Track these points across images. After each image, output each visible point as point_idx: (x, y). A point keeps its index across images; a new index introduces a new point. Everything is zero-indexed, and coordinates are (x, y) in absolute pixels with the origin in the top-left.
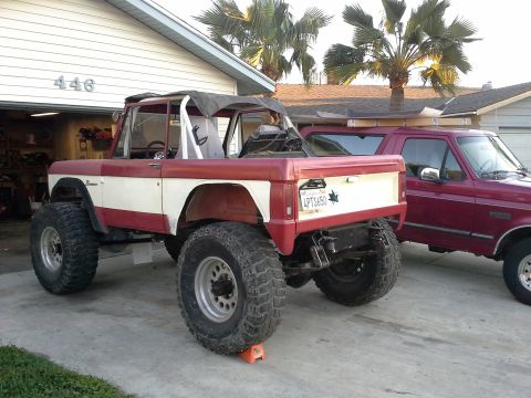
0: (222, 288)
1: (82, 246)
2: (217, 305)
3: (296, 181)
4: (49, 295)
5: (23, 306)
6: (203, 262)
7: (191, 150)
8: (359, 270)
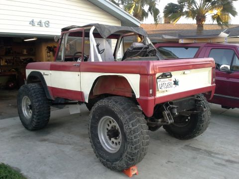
0: (113, 134)
1: (42, 106)
2: (110, 142)
3: (155, 74)
4: (27, 131)
5: (13, 137)
6: (102, 119)
7: (96, 57)
8: (187, 120)
